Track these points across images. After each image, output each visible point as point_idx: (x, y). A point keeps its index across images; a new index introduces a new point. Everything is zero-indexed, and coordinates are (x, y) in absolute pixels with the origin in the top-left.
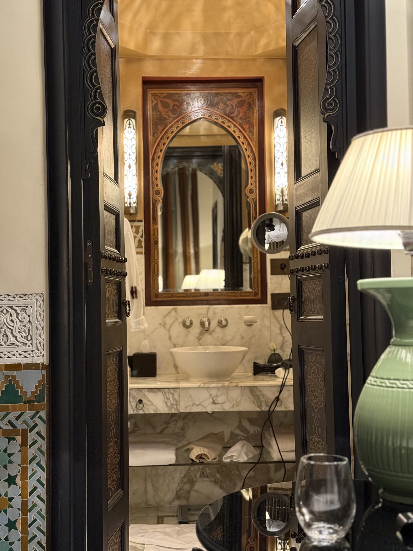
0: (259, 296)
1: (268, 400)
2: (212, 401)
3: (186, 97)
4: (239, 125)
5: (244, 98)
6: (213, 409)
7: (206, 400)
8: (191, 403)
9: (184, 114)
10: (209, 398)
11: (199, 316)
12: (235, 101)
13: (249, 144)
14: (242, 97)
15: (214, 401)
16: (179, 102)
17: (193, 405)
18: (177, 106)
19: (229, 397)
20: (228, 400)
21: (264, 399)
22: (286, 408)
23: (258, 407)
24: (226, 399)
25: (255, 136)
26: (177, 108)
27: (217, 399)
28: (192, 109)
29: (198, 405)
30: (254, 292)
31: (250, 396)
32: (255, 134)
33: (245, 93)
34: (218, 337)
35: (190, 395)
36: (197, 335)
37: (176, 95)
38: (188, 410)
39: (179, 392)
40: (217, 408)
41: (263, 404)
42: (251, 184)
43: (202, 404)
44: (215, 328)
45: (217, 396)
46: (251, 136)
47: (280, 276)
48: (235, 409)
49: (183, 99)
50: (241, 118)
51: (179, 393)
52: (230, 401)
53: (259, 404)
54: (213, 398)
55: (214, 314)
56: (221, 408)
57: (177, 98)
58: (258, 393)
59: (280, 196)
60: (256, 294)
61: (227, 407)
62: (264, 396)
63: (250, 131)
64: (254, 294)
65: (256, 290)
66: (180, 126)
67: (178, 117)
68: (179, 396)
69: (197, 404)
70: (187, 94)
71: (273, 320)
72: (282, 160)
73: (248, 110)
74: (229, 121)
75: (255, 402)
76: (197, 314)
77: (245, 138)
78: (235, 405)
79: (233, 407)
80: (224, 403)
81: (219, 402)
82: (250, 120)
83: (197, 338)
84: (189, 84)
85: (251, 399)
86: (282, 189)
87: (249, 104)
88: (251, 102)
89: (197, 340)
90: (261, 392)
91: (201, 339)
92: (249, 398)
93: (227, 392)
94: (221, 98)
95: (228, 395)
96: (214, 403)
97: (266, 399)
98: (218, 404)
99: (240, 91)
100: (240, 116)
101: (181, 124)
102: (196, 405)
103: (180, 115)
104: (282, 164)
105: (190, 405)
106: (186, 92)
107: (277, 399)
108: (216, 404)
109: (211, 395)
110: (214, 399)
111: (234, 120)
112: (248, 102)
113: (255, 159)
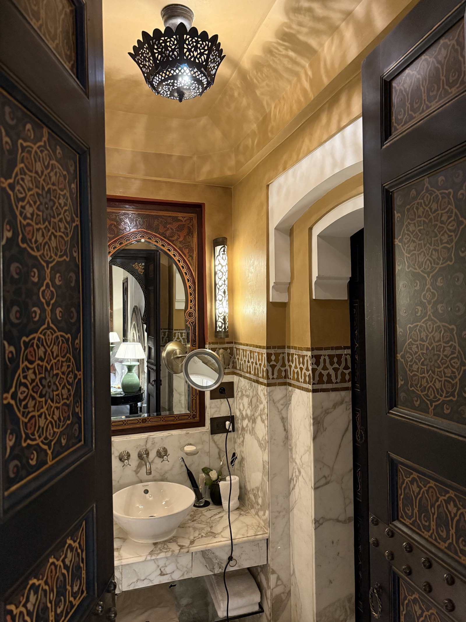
0: (197, 419)
1: (221, 561)
2: (160, 572)
3: (123, 217)
4: (179, 249)
5: (184, 223)
6: (161, 582)
7: (153, 572)
8: (135, 580)
9: (122, 234)
10: (156, 570)
11: (137, 448)
12: (175, 225)
13: (189, 268)
14: (182, 221)
15: (162, 572)
16: (117, 222)
17: (137, 581)
18: (115, 225)
19: (178, 565)
20: (177, 568)
21: (216, 561)
22: (239, 566)
23: (211, 571)
24: (176, 568)
25: (194, 261)
26: (114, 228)
27: (166, 569)
28: (130, 230)
29: (143, 580)
30: (192, 414)
31: (203, 560)
32: (194, 258)
33: (185, 217)
34: (157, 468)
35: (134, 570)
36: (135, 469)
37: (114, 214)
38: (131, 588)
39: (121, 569)
40: (165, 580)
41: (216, 566)
42: (191, 308)
43: (148, 578)
44: (154, 459)
45: (166, 566)
46: (191, 261)
47: (219, 400)
48: (186, 577)
49: (121, 219)
50: (180, 242)
51: (121, 571)
52: (179, 570)
53: (211, 567)
54: (160, 569)
55: (153, 444)
56: (170, 579)
57: (114, 217)
58: (210, 556)
59: (222, 323)
60: (194, 416)
61: (177, 576)
62: (216, 557)
63: (191, 256)
64: (192, 417)
65: (194, 413)
66: (117, 246)
67: (116, 237)
68: (121, 573)
69: (143, 578)
70: (125, 214)
71: (212, 444)
72: (224, 288)
73: (188, 234)
74: (169, 244)
75: (207, 565)
76: (135, 447)
77: (185, 261)
78: (185, 573)
79: (183, 575)
80: (173, 572)
81: (168, 573)
82: (190, 245)
83: (135, 471)
84: (127, 203)
85: (203, 563)
86: (225, 317)
87: (189, 229)
88: (191, 227)
89: (134, 473)
90: (213, 553)
91: (139, 472)
92: (201, 563)
93: (176, 560)
94: (161, 221)
95: (178, 563)
96: (162, 574)
97: (218, 560)
98: (167, 574)
99: (180, 215)
100: (180, 240)
101: (119, 245)
102: (141, 580)
103: (118, 236)
104: (224, 292)
105: (134, 581)
106: (123, 212)
107: (230, 558)
108: (164, 575)
109: (158, 566)
110: (162, 569)
111: (174, 244)
112: (188, 227)
113: (194, 283)
